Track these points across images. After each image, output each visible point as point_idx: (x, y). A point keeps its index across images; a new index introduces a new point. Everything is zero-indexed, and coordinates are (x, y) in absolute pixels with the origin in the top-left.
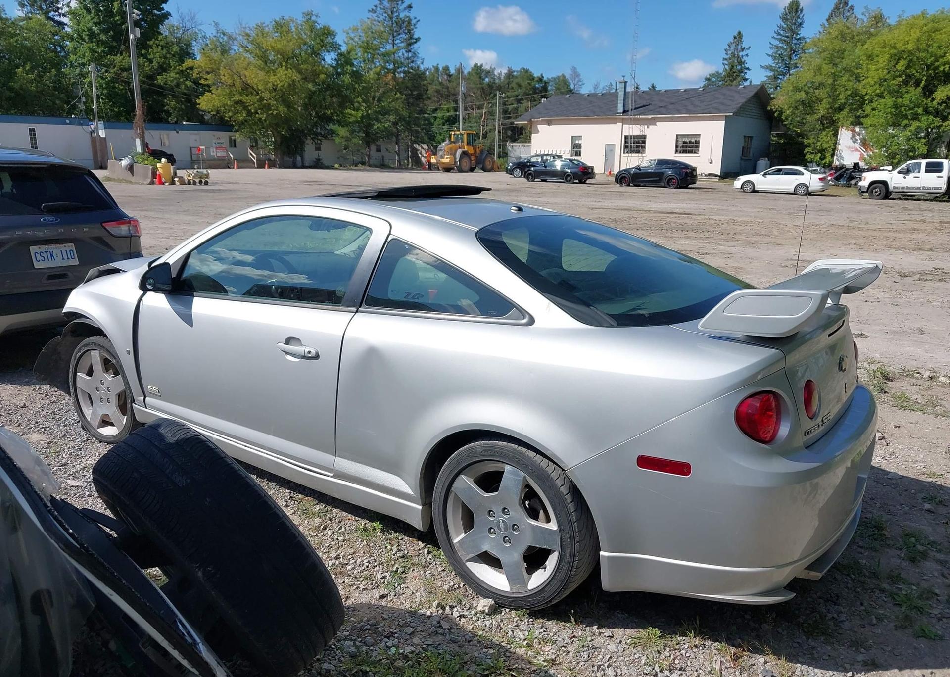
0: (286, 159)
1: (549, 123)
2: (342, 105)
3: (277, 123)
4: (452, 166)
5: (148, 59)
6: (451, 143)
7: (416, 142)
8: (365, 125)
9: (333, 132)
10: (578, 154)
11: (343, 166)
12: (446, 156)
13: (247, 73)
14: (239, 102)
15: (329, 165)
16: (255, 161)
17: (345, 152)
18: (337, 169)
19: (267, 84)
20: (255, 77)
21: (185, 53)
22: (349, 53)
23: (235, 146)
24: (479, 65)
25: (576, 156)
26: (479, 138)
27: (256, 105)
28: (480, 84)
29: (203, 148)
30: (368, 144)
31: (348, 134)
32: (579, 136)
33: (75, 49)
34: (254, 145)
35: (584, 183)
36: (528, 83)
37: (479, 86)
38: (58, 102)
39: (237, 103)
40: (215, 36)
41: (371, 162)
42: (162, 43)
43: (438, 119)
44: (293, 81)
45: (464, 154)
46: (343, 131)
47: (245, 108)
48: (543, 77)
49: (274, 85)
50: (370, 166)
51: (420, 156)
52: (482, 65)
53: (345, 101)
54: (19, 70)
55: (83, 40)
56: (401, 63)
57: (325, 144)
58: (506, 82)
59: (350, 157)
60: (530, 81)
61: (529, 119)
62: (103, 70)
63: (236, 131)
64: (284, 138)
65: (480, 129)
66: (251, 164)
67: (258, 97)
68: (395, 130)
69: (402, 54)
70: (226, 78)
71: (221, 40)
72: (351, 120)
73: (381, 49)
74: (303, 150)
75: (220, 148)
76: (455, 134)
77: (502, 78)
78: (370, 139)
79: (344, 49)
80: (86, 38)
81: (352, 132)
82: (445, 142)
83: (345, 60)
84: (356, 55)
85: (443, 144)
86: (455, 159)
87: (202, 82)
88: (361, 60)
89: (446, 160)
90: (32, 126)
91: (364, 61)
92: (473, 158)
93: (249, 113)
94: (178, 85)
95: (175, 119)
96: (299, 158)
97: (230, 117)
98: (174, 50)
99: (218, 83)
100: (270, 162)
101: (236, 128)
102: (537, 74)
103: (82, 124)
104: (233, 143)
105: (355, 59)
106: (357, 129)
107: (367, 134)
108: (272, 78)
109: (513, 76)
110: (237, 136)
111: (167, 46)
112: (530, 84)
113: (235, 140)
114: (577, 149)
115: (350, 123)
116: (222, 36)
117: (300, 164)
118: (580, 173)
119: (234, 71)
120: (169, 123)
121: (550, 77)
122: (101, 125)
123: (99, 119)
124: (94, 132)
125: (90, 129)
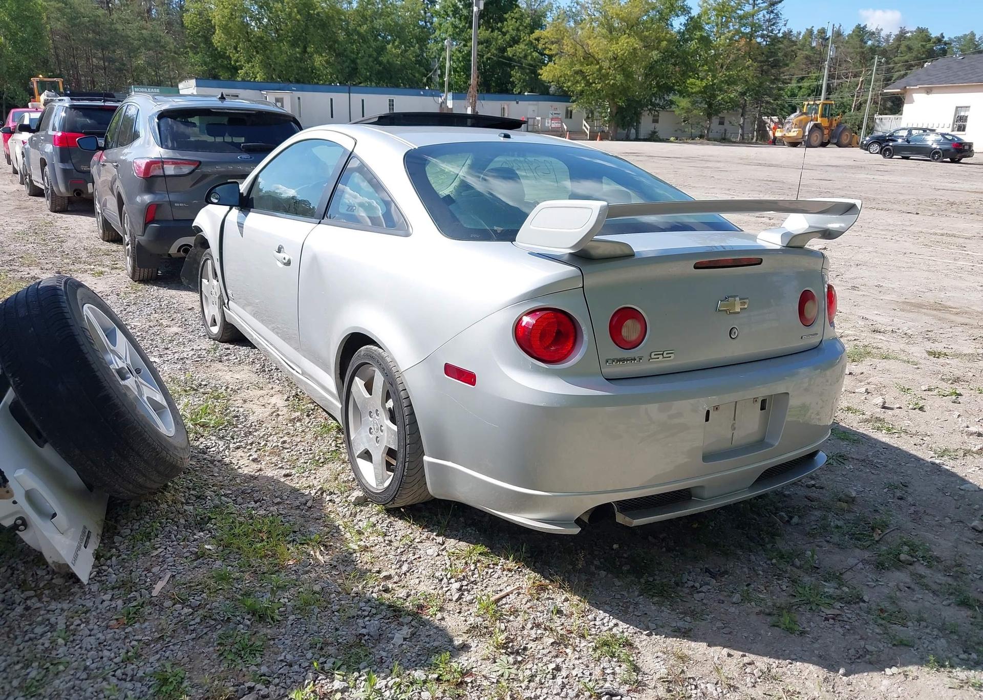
0: (620, 130)
1: (929, 91)
2: (684, 74)
3: (614, 93)
4: (800, 141)
5: (501, 32)
6: (802, 115)
7: (765, 114)
8: (709, 93)
9: (672, 103)
10: (962, 128)
11: (679, 139)
12: (794, 130)
13: (590, 43)
14: (580, 72)
15: (665, 138)
16: (588, 133)
17: (683, 124)
18: (672, 142)
19: (607, 53)
20: (598, 45)
21: (537, 23)
22: (699, 17)
23: (571, 117)
24: (862, 26)
25: (958, 130)
26: (850, 110)
27: (595, 75)
28: (861, 47)
29: (539, 118)
30: (709, 116)
31: (689, 105)
32: (966, 107)
33: (440, 25)
34: (590, 116)
35: (958, 162)
36: (922, 45)
37: (859, 50)
38: (417, 75)
39: (577, 73)
40: (569, 6)
41: (711, 136)
42: (516, 15)
43: (803, 90)
44: (635, 49)
45: (816, 126)
46: (684, 103)
47: (584, 78)
48: (943, 37)
49: (614, 53)
50: (709, 140)
51: (768, 129)
52: (865, 26)
53: (689, 69)
54: (389, 46)
55: (448, 15)
56: (760, 26)
57: (663, 115)
58: (895, 46)
59: (688, 130)
60: (924, 43)
61: (904, 86)
62: (462, 44)
63: (573, 102)
64: (620, 110)
65: (853, 100)
66: (584, 136)
67: (598, 66)
68: (742, 101)
69: (762, 16)
70: (568, 48)
71: (574, 10)
72: (694, 90)
73: (739, 12)
74: (638, 123)
75: (557, 119)
76: (808, 105)
77: (891, 41)
78: (712, 110)
79: (695, 13)
80: (451, 14)
81: (694, 103)
82: (795, 114)
83: (694, 25)
84: (710, 19)
85: (792, 116)
86: (804, 132)
87: (547, 52)
88: (714, 24)
89: (794, 133)
90: (392, 97)
91: (717, 25)
92: (826, 132)
93: (588, 84)
94: (525, 57)
95: (519, 90)
96: (633, 131)
97: (568, 87)
98: (527, 21)
99: (560, 53)
100: (603, 134)
101: (574, 98)
102: (934, 34)
103: (433, 96)
104: (569, 114)
105: (708, 24)
106: (700, 100)
107: (710, 105)
108: (614, 47)
109: (905, 38)
110: (574, 107)
111: (521, 18)
112: (923, 46)
113: (571, 112)
114: (961, 123)
115: (692, 93)
116: (576, 5)
117: (633, 136)
118: (952, 150)
119: (578, 40)
120: (513, 94)
121: (952, 37)
122: (450, 96)
123: (449, 91)
124: (444, 102)
125: (440, 100)
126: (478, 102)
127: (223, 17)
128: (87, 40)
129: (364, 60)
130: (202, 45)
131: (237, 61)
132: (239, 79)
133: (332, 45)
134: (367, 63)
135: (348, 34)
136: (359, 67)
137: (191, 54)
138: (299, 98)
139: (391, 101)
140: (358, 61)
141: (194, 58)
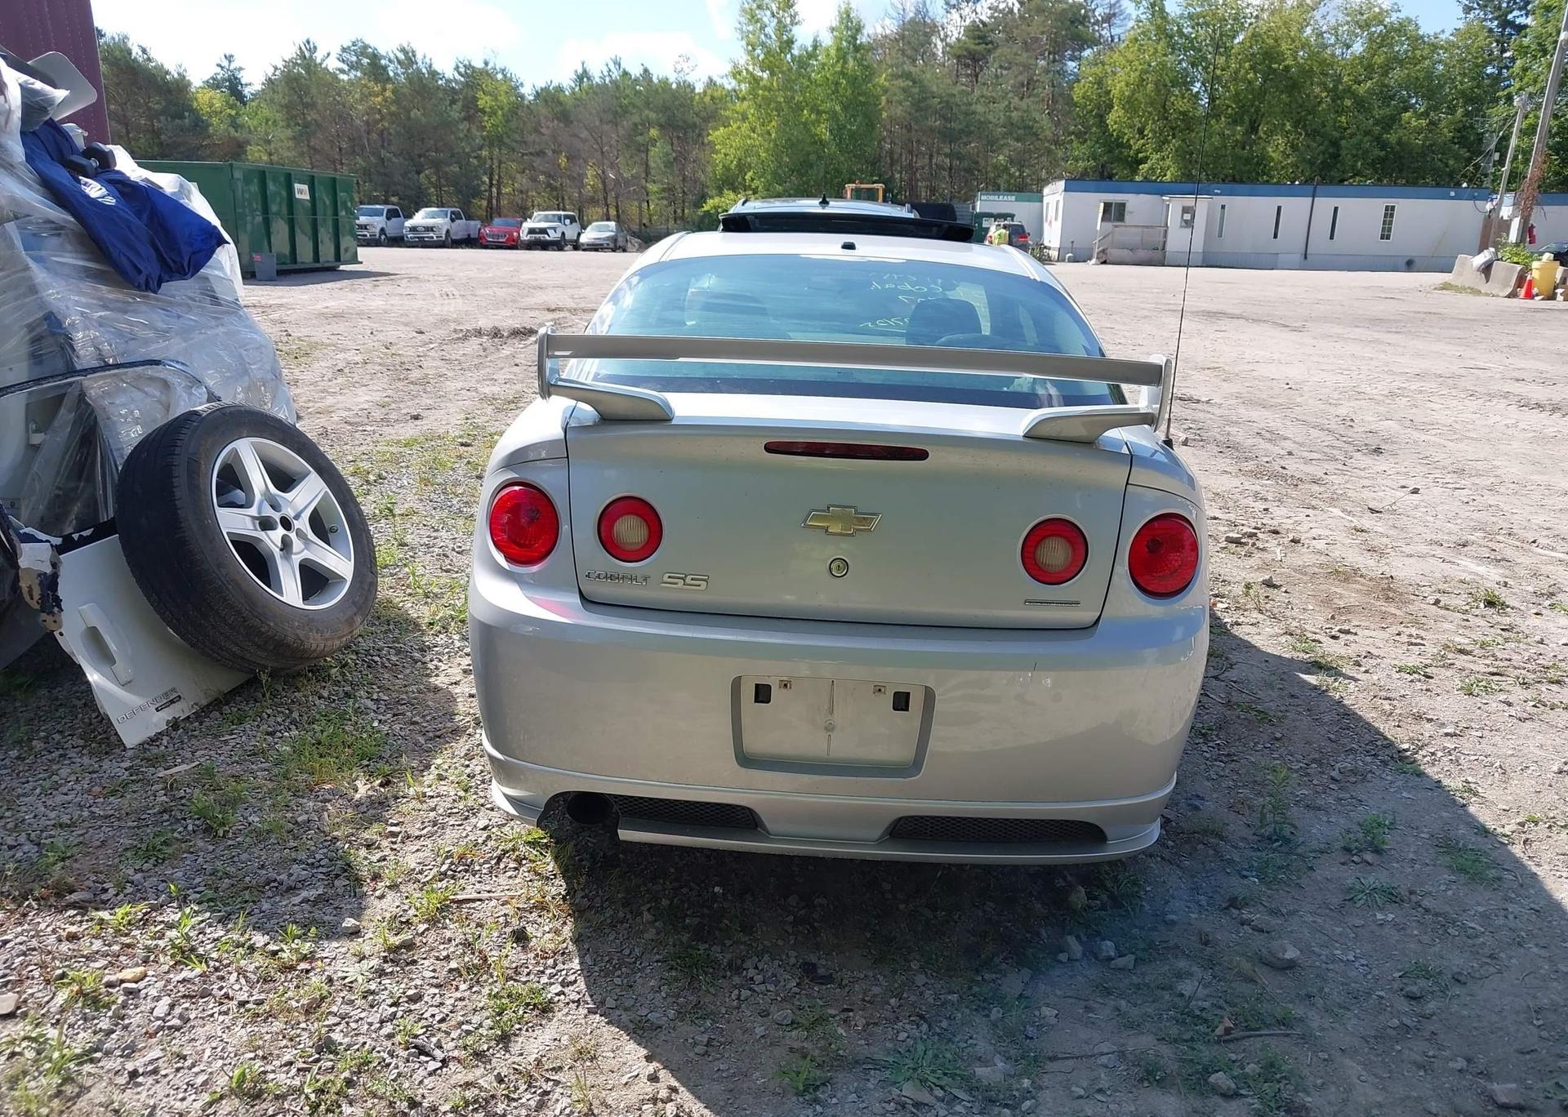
90: (1391, 202)
122: (1509, 198)
123: (1508, 190)
124: (1496, 210)
125: (1489, 206)
126: (1536, 209)
127: (1127, 85)
128: (932, 130)
129: (1354, 140)
130: (1094, 129)
131: (1139, 151)
132: (1137, 178)
133: (1302, 117)
134: (1358, 146)
135: (1336, 96)
136: (1343, 153)
137: (1075, 144)
138: (1223, 207)
139: (1390, 211)
140: (1343, 142)
141: (1080, 150)
